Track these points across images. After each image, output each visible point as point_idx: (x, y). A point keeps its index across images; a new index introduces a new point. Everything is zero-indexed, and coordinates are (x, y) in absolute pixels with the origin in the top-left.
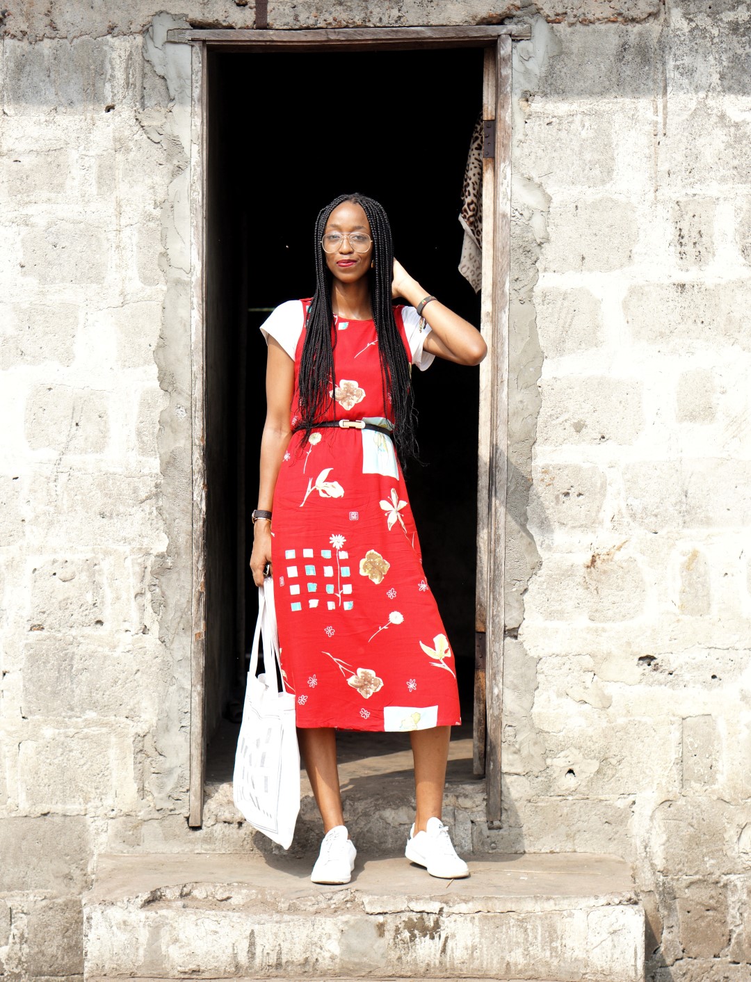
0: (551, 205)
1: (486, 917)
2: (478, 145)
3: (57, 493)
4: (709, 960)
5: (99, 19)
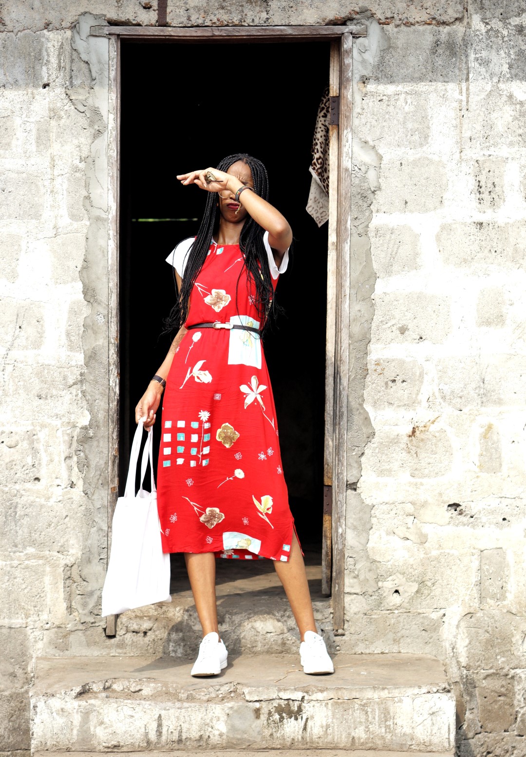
0: (382, 162)
1: (337, 703)
2: (324, 113)
3: (5, 380)
5: (38, 17)
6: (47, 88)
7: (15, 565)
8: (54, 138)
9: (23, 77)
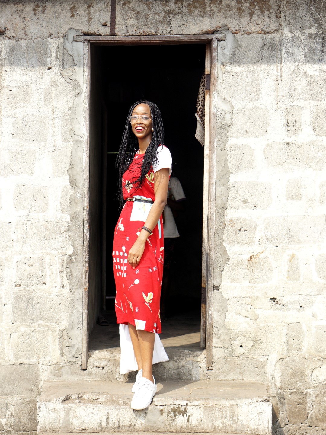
0: (234, 109)
1: (206, 407)
2: (203, 84)
3: (27, 229)
4: (299, 425)
5: (45, 31)
6: (50, 70)
7: (32, 330)
8: (54, 97)
9: (37, 64)
